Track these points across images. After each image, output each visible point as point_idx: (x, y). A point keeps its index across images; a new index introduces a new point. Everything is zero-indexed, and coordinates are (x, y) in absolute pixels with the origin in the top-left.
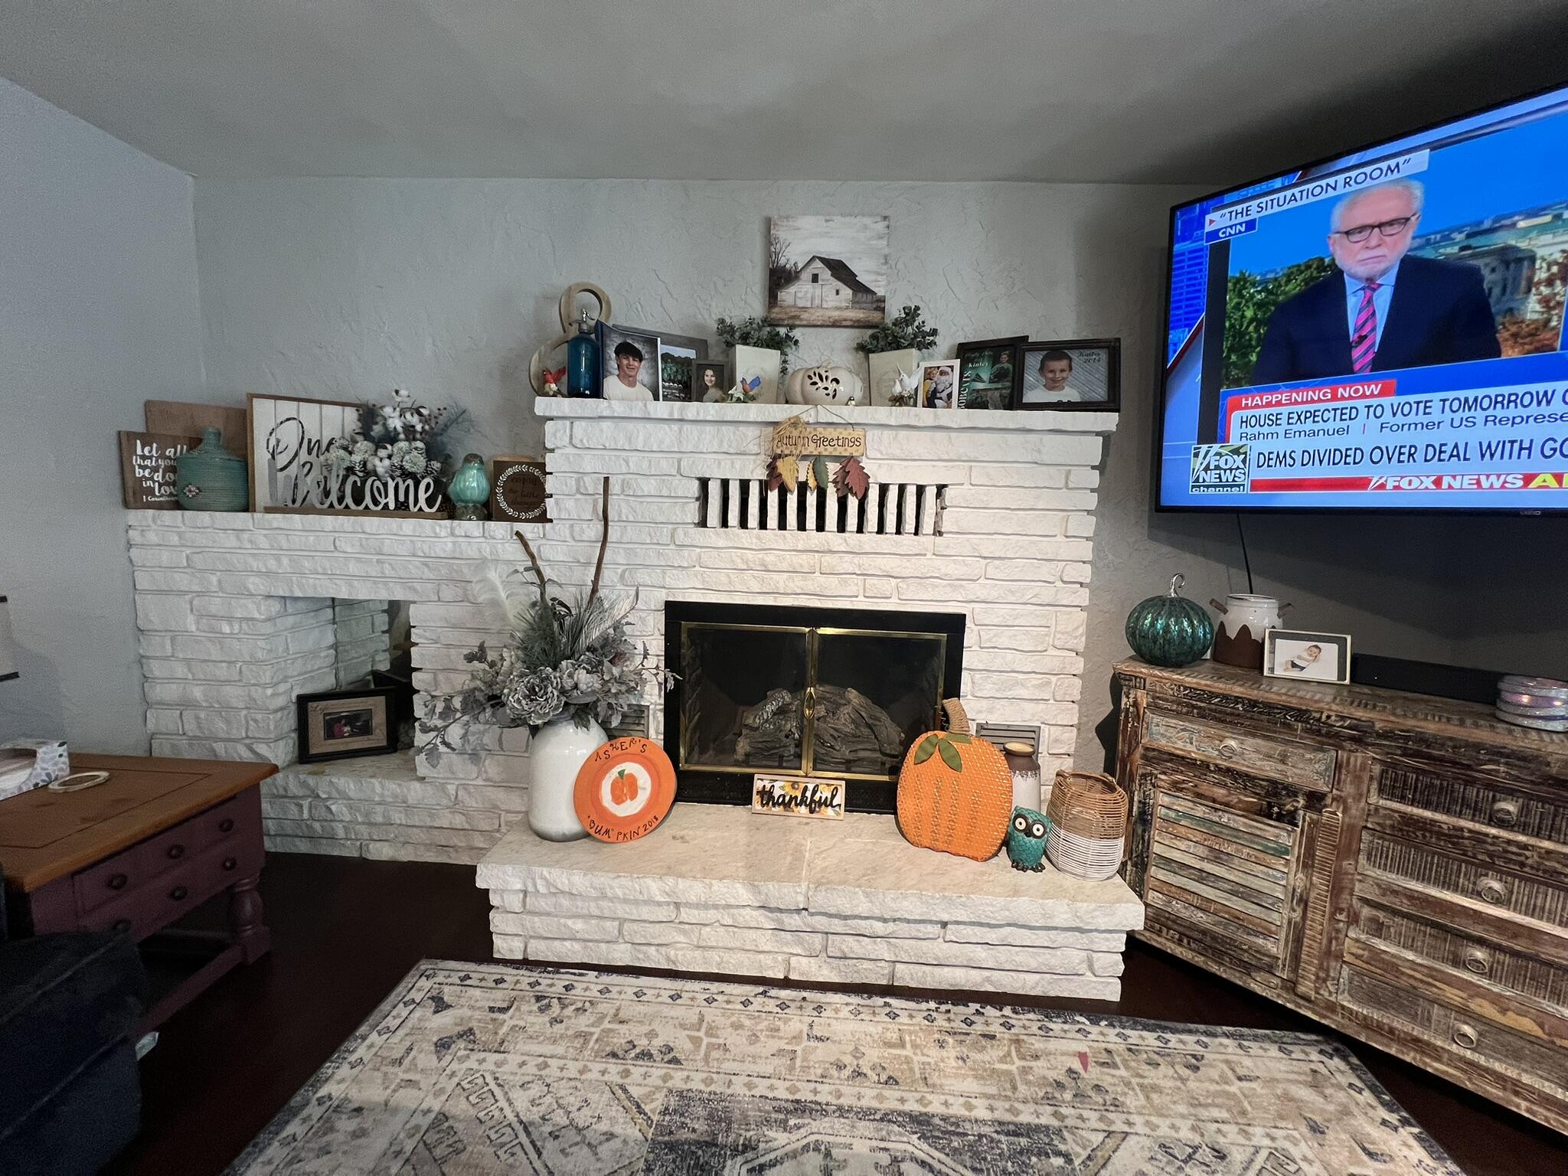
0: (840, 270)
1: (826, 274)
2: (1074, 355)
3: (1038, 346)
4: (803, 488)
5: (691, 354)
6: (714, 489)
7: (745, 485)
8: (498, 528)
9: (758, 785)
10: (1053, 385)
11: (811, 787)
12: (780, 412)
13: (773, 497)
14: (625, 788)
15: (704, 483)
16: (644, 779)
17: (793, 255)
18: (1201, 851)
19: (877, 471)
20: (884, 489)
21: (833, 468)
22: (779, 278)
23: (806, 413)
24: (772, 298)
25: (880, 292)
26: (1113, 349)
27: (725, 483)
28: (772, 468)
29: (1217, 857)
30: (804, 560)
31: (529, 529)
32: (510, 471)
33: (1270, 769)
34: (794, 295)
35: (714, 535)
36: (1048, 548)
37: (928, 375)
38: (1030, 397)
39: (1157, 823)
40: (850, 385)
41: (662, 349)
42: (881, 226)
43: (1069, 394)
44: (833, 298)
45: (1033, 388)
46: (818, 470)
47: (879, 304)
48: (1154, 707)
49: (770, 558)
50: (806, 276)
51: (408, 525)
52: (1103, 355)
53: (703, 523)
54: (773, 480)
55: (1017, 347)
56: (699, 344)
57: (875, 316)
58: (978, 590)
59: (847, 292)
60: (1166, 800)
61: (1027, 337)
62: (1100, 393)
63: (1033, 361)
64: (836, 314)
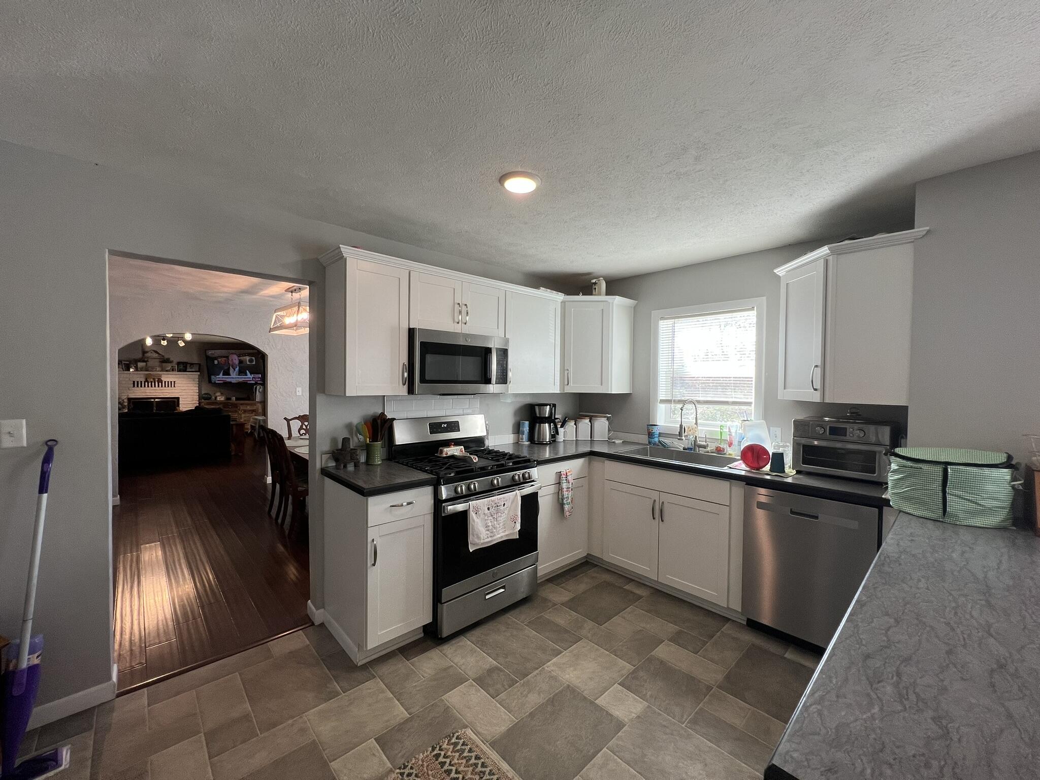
0: (156, 352)
2: (194, 365)
3: (189, 364)
4: (151, 382)
7: (141, 382)
12: (147, 373)
15: (134, 382)
17: (147, 349)
19: (164, 379)
20: (165, 382)
21: (157, 380)
23: (151, 373)
27: (138, 382)
30: (152, 391)
34: (149, 355)
35: (136, 388)
36: (192, 388)
37: (172, 367)
38: (188, 370)
40: (158, 369)
43: (193, 370)
44: (156, 355)
46: (154, 379)
47: (163, 356)
49: (146, 391)
52: (198, 365)
53: (134, 386)
54: (146, 381)
56: (130, 362)
58: (182, 394)
61: (187, 362)
62: (198, 370)
63: (188, 365)
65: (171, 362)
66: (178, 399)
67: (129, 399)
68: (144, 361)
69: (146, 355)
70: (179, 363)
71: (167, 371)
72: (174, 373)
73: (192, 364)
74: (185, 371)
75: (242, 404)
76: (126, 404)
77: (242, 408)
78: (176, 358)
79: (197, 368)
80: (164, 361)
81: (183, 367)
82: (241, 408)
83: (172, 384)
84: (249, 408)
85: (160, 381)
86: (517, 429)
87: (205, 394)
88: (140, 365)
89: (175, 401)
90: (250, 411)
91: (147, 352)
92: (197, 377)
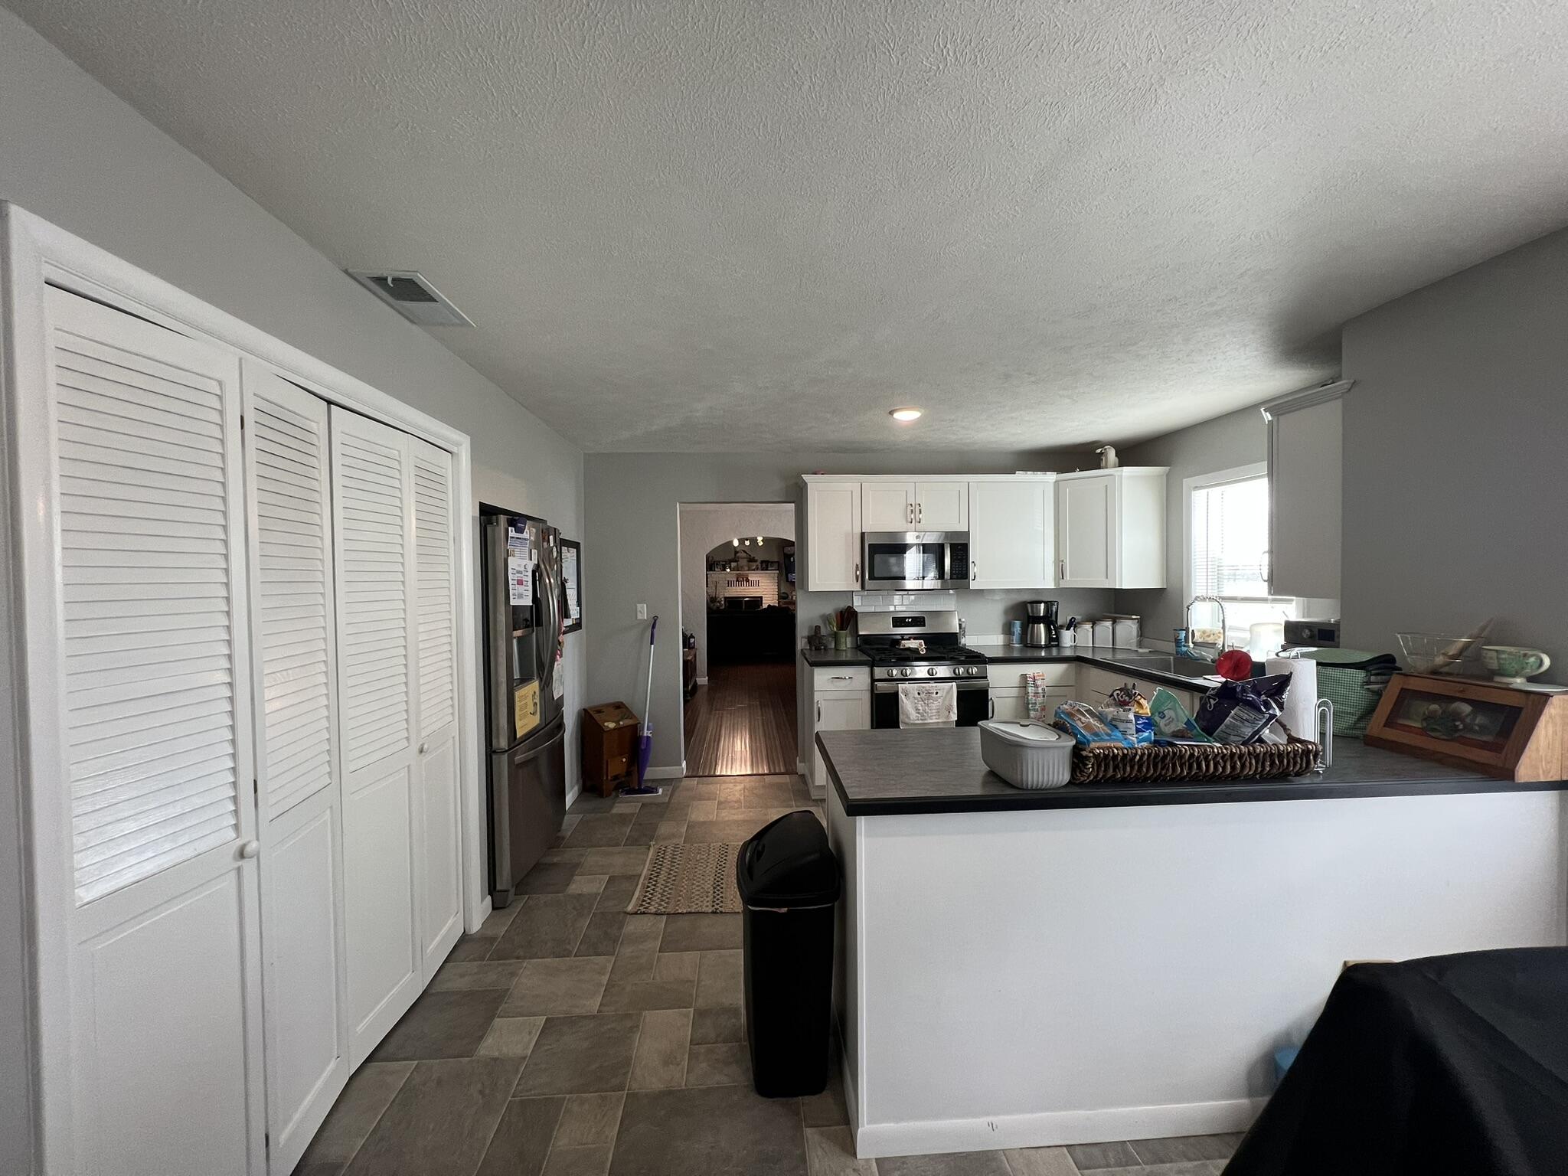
0: (744, 551)
3: (770, 562)
4: (741, 581)
12: (738, 572)
13: (737, 583)
15: (728, 581)
20: (751, 581)
21: (745, 580)
23: (741, 572)
27: (731, 581)
28: (736, 579)
30: (741, 590)
37: (757, 566)
40: (747, 568)
43: (773, 569)
45: (769, 567)
46: (743, 578)
49: (738, 590)
53: (729, 586)
55: (768, 562)
63: (770, 564)
65: (756, 561)
66: (761, 597)
67: (726, 598)
68: (736, 561)
69: (738, 555)
70: (762, 562)
71: (754, 570)
72: (758, 572)
73: (772, 562)
74: (767, 570)
76: (723, 602)
78: (760, 557)
79: (776, 566)
80: (752, 560)
81: (765, 566)
83: (757, 584)
85: (747, 580)
86: (1008, 630)
87: (783, 593)
88: (733, 564)
89: (758, 601)
91: (738, 552)
92: (776, 575)
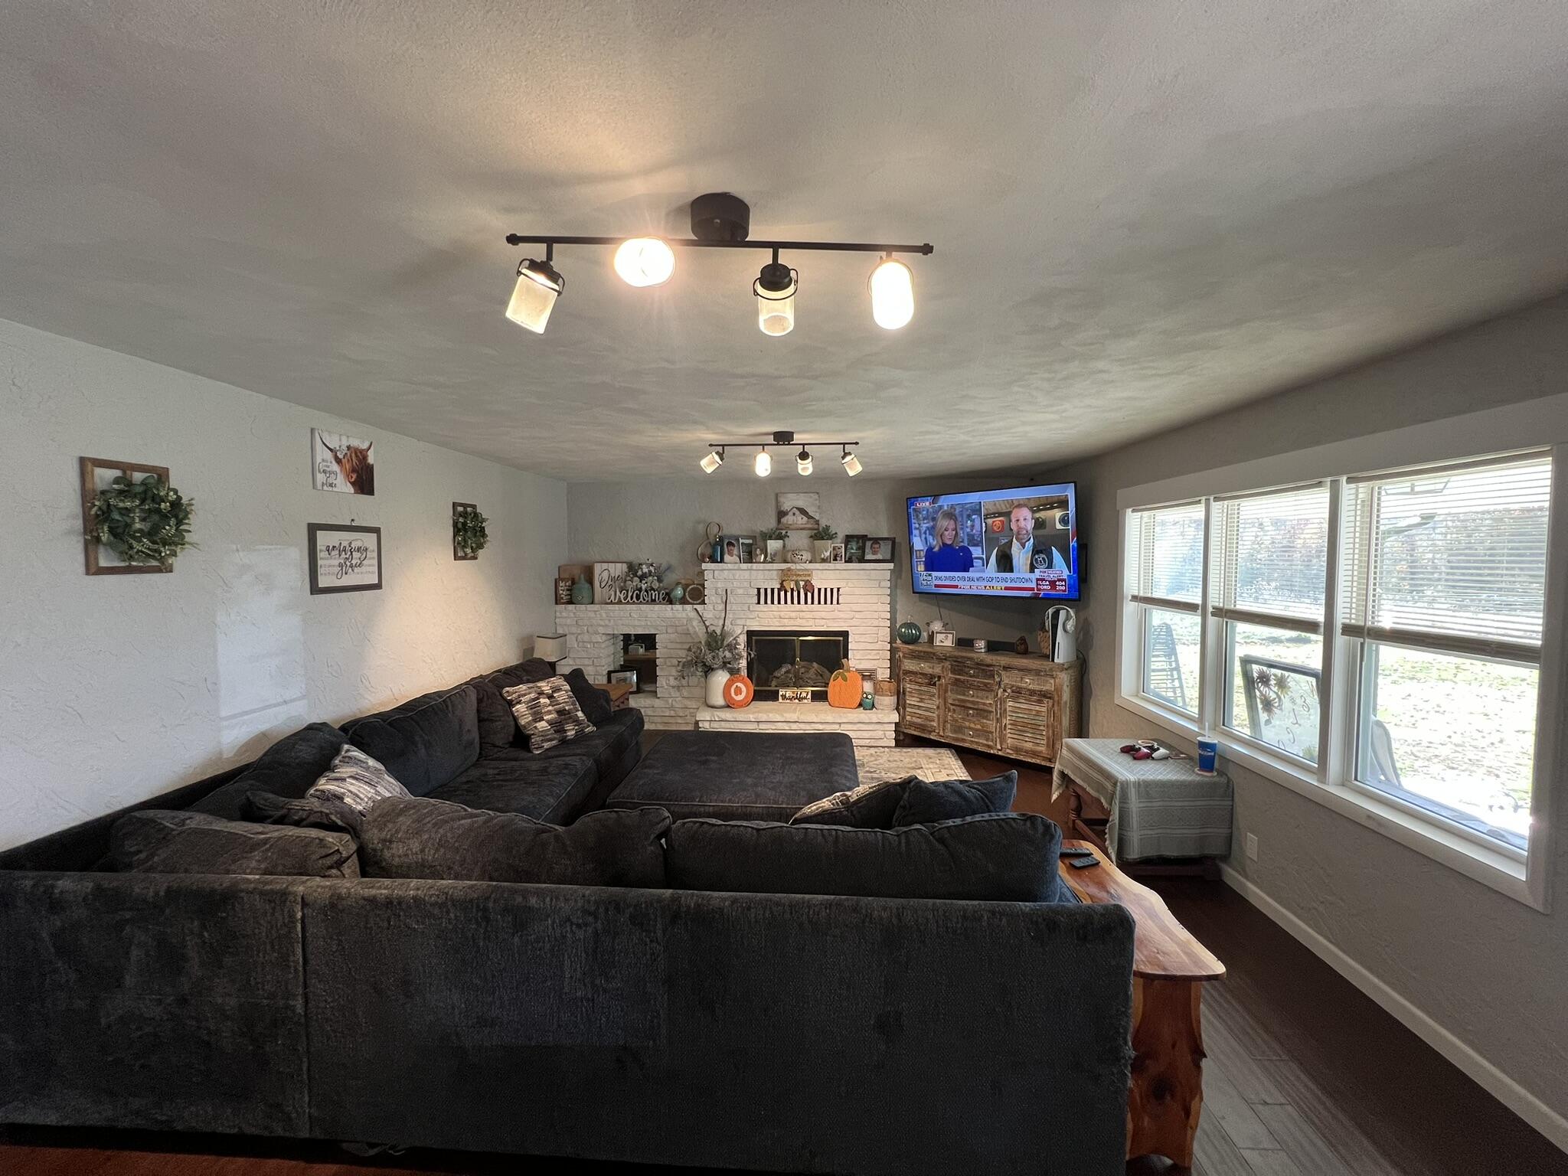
0: (803, 512)
1: (797, 513)
2: (880, 542)
3: (870, 539)
4: (792, 590)
5: (751, 541)
6: (762, 592)
7: (773, 590)
8: (688, 607)
9: (781, 693)
10: (874, 553)
11: (799, 693)
12: (784, 566)
13: (782, 593)
14: (738, 691)
15: (759, 590)
16: (744, 689)
17: (786, 506)
18: (918, 700)
19: (817, 584)
22: (781, 514)
23: (793, 566)
24: (779, 522)
25: (817, 518)
26: (893, 540)
27: (766, 590)
28: (782, 584)
29: (922, 700)
30: (793, 615)
31: (698, 607)
32: (690, 587)
33: (930, 671)
34: (788, 519)
35: (762, 607)
36: (875, 607)
37: (834, 549)
38: (868, 557)
39: (907, 693)
40: (807, 556)
41: (741, 541)
42: (816, 496)
43: (879, 557)
44: (801, 520)
45: (868, 554)
46: (797, 583)
47: (817, 522)
48: (904, 657)
49: (782, 614)
50: (791, 513)
51: (657, 607)
52: (890, 542)
53: (759, 603)
54: (782, 588)
55: (864, 538)
56: (754, 538)
57: (816, 526)
58: (854, 622)
59: (805, 519)
60: (908, 686)
61: (866, 536)
62: (888, 557)
63: (868, 544)
64: (803, 526)
65: (831, 537)
66: (845, 635)
67: (751, 634)
68: (780, 537)
69: (784, 520)
71: (824, 561)
75: (1006, 668)
77: (1007, 679)
78: (843, 526)
82: (1006, 681)
83: (830, 596)
84: (1028, 683)
85: (809, 587)
87: (909, 625)
88: (773, 545)
89: (840, 642)
90: (1032, 692)
92: (887, 575)
